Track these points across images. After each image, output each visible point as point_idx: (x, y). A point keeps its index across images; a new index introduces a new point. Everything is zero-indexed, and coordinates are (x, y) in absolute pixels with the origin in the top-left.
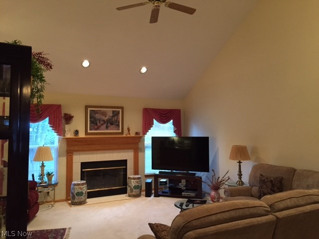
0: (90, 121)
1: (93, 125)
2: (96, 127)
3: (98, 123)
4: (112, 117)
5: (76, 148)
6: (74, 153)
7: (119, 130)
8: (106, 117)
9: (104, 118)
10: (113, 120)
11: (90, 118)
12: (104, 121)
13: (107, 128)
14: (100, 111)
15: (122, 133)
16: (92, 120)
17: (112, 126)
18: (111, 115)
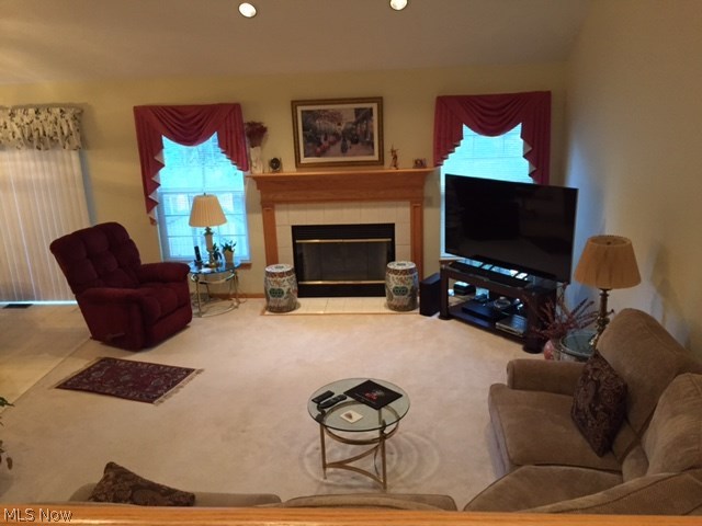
0: (304, 135)
1: (310, 144)
2: (319, 149)
3: (322, 140)
4: (356, 124)
5: (280, 197)
6: (277, 206)
7: (373, 154)
8: (339, 124)
9: (334, 127)
10: (359, 132)
11: (304, 130)
12: (335, 134)
13: (344, 150)
14: (325, 111)
15: (381, 161)
16: (309, 133)
17: (354, 147)
18: (354, 120)
